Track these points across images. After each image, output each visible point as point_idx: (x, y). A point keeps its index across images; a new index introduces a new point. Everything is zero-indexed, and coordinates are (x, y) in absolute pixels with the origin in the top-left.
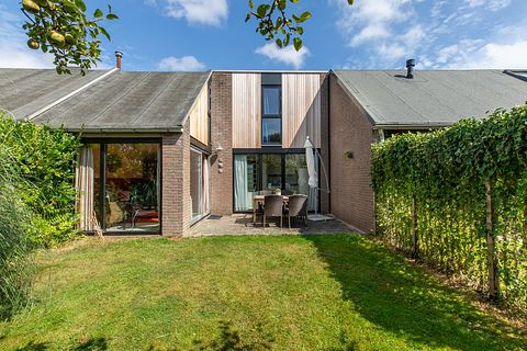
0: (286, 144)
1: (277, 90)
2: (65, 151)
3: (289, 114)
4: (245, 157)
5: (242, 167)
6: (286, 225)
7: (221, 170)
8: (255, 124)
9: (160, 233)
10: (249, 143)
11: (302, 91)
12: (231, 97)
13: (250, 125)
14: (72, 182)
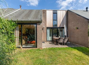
0: (58, 26)
1: (56, 14)
2: (13, 26)
3: (59, 19)
4: (49, 29)
5: (48, 31)
6: (64, 45)
7: (44, 32)
8: (52, 22)
9: (37, 47)
10: (50, 25)
11: (62, 14)
12: (46, 15)
13: (50, 22)
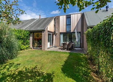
1: (70, 18)
4: (63, 34)
5: (62, 36)
7: (57, 37)
9: (41, 49)
11: (76, 18)
14: (29, 39)
